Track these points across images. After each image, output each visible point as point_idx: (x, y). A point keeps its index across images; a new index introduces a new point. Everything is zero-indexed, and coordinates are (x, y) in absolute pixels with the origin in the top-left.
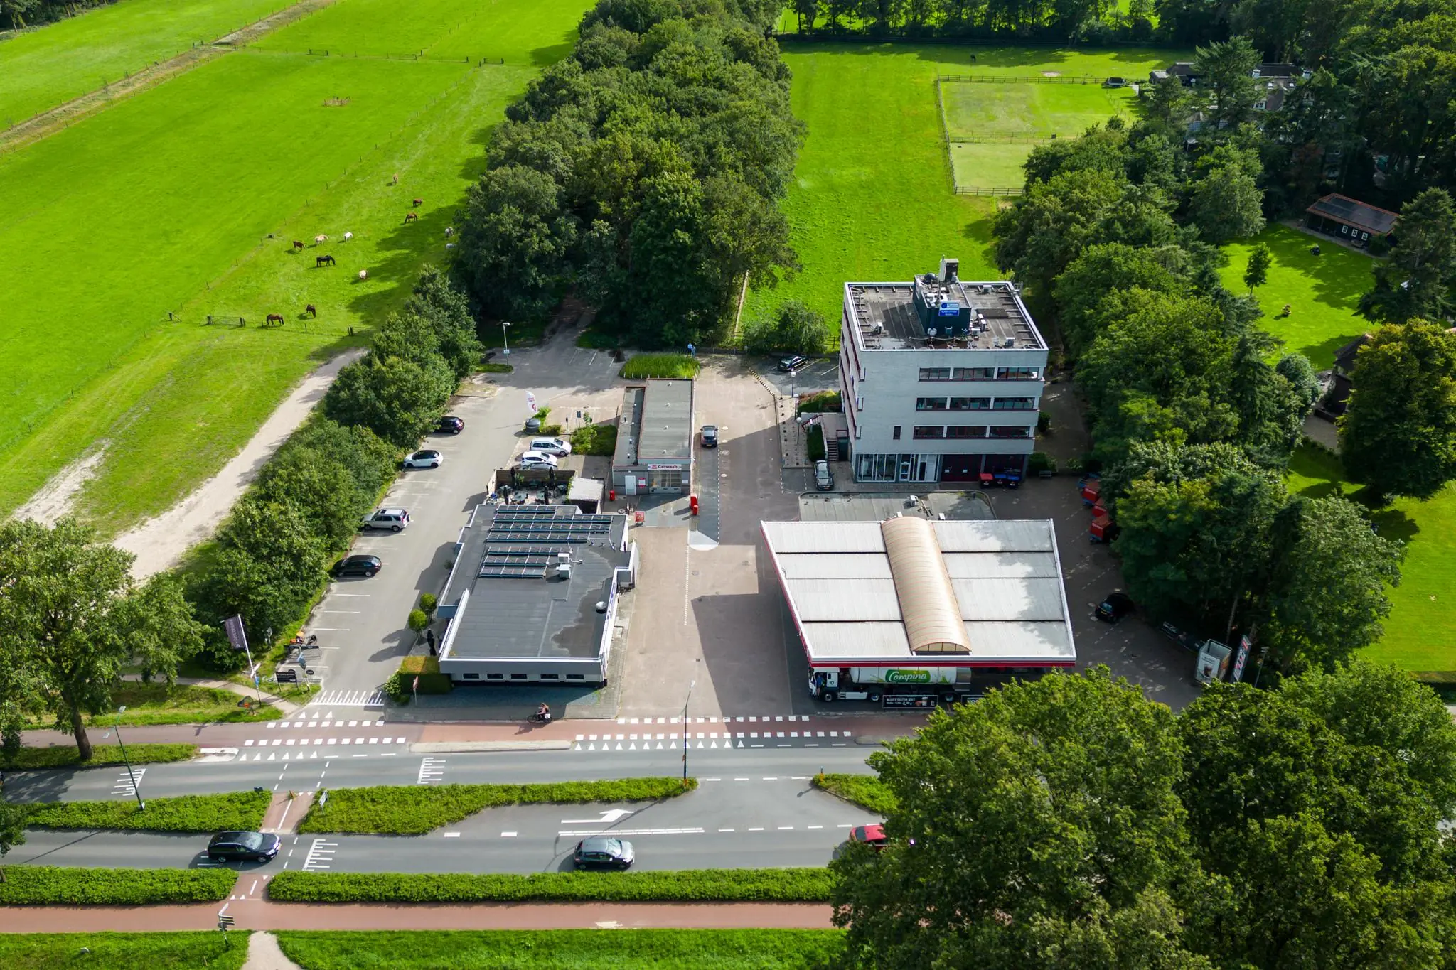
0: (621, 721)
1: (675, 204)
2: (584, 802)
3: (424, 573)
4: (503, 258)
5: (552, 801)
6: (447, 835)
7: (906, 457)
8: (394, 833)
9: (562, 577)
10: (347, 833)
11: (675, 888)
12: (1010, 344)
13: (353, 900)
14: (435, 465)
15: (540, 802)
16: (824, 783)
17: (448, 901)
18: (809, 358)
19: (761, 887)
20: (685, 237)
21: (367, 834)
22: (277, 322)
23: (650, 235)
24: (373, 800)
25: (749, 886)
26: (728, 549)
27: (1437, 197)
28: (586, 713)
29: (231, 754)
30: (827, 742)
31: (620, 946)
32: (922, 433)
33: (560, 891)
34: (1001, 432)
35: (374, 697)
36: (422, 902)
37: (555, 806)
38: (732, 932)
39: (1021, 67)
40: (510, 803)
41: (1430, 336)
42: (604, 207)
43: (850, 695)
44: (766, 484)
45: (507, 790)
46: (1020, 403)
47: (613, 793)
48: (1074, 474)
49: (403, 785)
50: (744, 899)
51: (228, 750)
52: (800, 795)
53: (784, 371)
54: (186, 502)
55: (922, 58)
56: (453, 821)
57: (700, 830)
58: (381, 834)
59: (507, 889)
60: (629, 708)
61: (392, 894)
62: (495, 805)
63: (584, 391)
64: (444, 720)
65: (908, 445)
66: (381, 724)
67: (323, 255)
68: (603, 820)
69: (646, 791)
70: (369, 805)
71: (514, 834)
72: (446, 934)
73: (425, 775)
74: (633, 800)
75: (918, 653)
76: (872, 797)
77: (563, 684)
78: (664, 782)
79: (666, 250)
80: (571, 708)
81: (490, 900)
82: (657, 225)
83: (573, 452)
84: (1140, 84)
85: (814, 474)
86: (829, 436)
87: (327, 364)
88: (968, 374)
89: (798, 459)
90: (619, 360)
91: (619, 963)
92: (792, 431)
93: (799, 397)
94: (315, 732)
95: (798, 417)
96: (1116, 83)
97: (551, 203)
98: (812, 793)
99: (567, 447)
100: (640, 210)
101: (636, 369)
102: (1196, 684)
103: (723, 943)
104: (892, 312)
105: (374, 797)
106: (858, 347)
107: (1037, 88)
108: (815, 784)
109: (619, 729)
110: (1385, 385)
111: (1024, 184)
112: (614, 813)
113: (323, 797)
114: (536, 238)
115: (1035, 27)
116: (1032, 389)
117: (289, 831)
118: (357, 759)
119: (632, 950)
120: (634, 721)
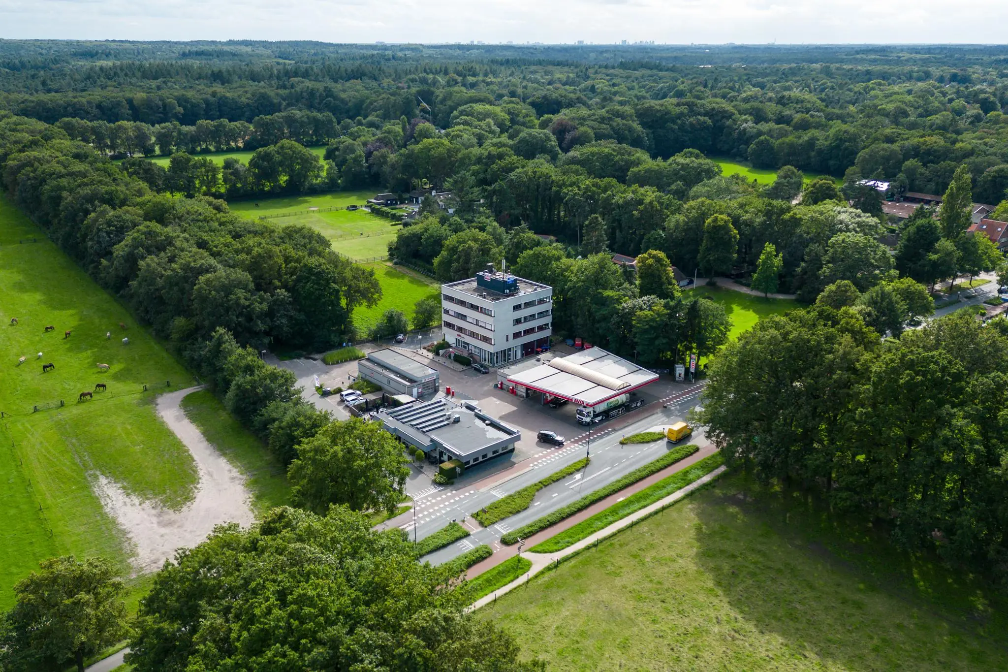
0: (536, 456)
1: (323, 271)
2: (564, 477)
5: (554, 481)
6: (536, 504)
7: (510, 350)
8: (518, 512)
9: (457, 421)
10: (502, 519)
11: (628, 482)
12: (535, 290)
15: (551, 483)
16: (625, 442)
17: (568, 517)
18: (405, 334)
19: (649, 469)
21: (509, 516)
22: (88, 397)
23: (317, 289)
25: (646, 472)
26: (484, 401)
27: (597, 218)
28: (522, 459)
29: (416, 523)
30: (608, 434)
31: (632, 502)
32: (517, 335)
33: (596, 498)
34: (541, 328)
35: (435, 487)
37: (557, 483)
39: (292, 207)
40: (542, 488)
41: (660, 255)
42: (277, 283)
43: (597, 419)
45: (536, 485)
46: (542, 314)
47: (570, 471)
48: (563, 341)
49: (500, 499)
50: (648, 476)
51: (411, 523)
52: (622, 448)
53: (400, 342)
56: (532, 500)
57: (608, 468)
58: (515, 514)
59: (581, 505)
60: (532, 452)
61: (550, 523)
62: (538, 490)
63: (321, 374)
64: (477, 480)
65: (510, 343)
66: (454, 492)
67: (47, 364)
68: (577, 479)
69: (579, 467)
70: (496, 509)
71: (556, 494)
73: (499, 495)
74: (578, 470)
75: (618, 390)
76: (643, 439)
77: (502, 454)
78: (580, 462)
79: (327, 295)
80: (513, 459)
81: (580, 510)
82: (318, 284)
83: (363, 394)
84: (366, 207)
85: (476, 369)
86: (465, 355)
87: (157, 405)
88: (528, 305)
89: (460, 367)
90: (315, 360)
91: (637, 506)
92: (441, 360)
93: (424, 348)
94: (432, 506)
95: (437, 354)
96: (354, 208)
97: (252, 286)
98: (624, 446)
99: (359, 392)
100: (299, 280)
101: (336, 358)
102: (678, 382)
103: (657, 487)
104: (475, 290)
105: (495, 506)
106: (486, 303)
107: (317, 215)
108: (622, 443)
109: (540, 458)
110: (652, 275)
111: (387, 254)
112: (578, 476)
113: (475, 516)
114: (257, 304)
115: (280, 186)
116: (548, 306)
117: (480, 529)
118: (467, 502)
119: (637, 501)
120: (541, 454)
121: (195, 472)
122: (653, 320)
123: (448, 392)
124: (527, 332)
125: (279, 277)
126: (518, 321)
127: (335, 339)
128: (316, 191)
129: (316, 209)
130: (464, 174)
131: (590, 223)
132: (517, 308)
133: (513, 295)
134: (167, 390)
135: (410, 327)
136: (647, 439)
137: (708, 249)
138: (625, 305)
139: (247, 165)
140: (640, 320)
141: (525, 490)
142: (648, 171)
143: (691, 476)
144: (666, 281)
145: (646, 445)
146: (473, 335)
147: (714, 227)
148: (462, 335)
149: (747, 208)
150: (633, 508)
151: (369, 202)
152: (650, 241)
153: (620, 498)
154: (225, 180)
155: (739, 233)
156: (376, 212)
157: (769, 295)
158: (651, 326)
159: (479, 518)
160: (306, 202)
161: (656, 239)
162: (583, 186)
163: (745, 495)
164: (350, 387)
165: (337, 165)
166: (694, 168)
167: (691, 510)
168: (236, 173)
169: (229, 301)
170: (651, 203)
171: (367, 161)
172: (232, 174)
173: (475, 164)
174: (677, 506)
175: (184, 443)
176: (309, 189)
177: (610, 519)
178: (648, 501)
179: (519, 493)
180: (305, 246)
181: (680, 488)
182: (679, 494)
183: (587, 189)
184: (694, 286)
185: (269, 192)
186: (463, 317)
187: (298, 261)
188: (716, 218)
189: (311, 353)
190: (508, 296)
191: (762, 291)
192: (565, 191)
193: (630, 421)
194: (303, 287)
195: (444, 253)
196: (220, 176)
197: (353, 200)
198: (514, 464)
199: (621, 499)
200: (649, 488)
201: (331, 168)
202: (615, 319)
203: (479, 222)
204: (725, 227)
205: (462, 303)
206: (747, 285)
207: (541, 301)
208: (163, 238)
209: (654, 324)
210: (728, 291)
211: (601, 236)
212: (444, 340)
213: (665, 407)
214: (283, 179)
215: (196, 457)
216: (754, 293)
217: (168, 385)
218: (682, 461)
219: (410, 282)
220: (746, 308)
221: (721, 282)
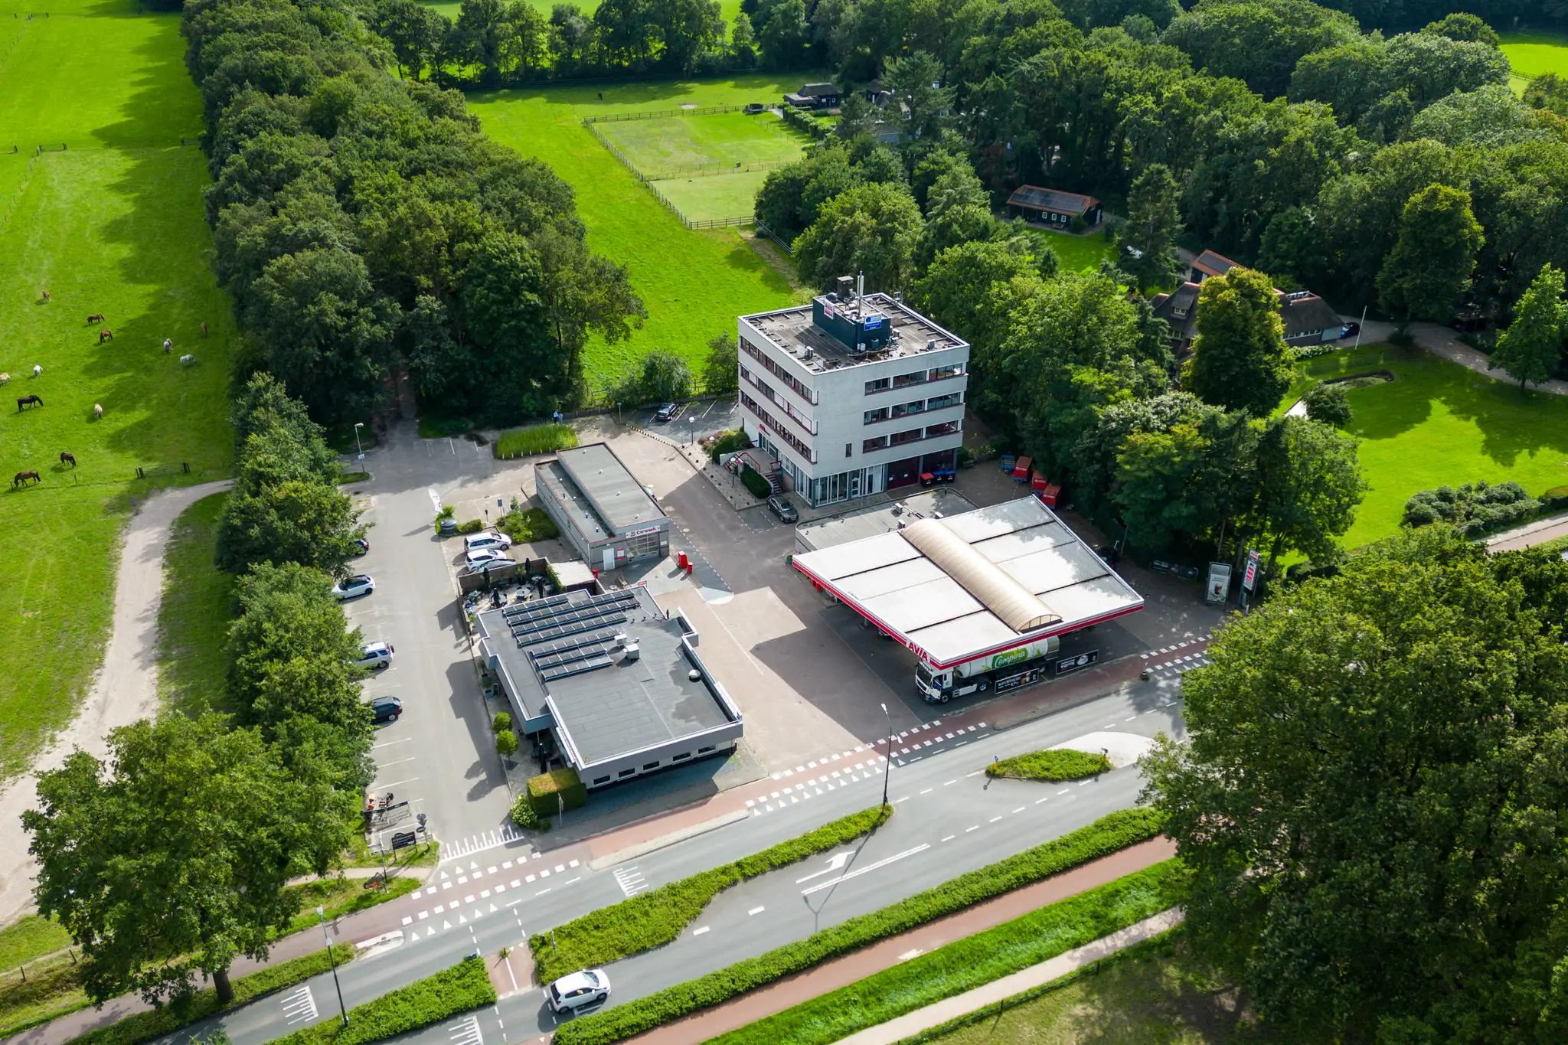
0: (776, 777)
1: (514, 265)
2: (804, 857)
3: (452, 700)
4: (328, 353)
5: (775, 867)
6: (696, 932)
7: (855, 474)
8: (644, 950)
9: (631, 659)
11: (948, 901)
12: (931, 347)
13: (654, 1025)
14: (369, 591)
15: (763, 872)
16: (998, 771)
17: (750, 991)
18: (681, 404)
19: (1019, 872)
20: (533, 298)
21: (615, 960)
22: (30, 481)
23: (494, 302)
24: (597, 928)
25: (1009, 876)
26: (746, 596)
28: (737, 781)
29: (398, 938)
30: (971, 738)
31: (935, 968)
32: (872, 445)
33: (849, 941)
34: (936, 431)
35: (506, 832)
36: (726, 1000)
37: (779, 872)
38: (1020, 920)
39: (654, 102)
40: (735, 882)
42: (424, 281)
43: (963, 691)
44: (733, 528)
45: (724, 871)
46: (940, 402)
47: (825, 840)
48: (992, 459)
49: (618, 902)
50: (1010, 889)
51: (389, 936)
52: (985, 788)
53: (663, 421)
54: (89, 702)
55: (550, 100)
56: (693, 917)
57: (925, 846)
58: (629, 956)
59: (800, 957)
60: (773, 763)
61: (692, 1004)
62: (722, 889)
63: (470, 481)
64: (602, 830)
65: (861, 461)
66: (538, 855)
67: (26, 395)
68: (833, 867)
69: (854, 829)
70: (595, 933)
71: (761, 909)
72: (770, 1020)
73: (629, 886)
74: (847, 841)
75: (1023, 632)
76: (1047, 769)
77: (696, 761)
78: (864, 815)
79: (516, 315)
80: (718, 779)
81: (789, 974)
82: (500, 290)
83: (515, 543)
84: (780, 107)
85: (773, 509)
86: (764, 471)
87: (137, 514)
88: (903, 381)
89: (744, 498)
90: (482, 442)
91: (944, 983)
92: (718, 474)
93: (701, 442)
94: (473, 886)
95: (716, 460)
96: (756, 109)
97: (365, 285)
99: (506, 539)
100: (467, 279)
101: (514, 447)
102: (1209, 604)
103: (1019, 932)
104: (804, 337)
105: (596, 924)
106: (806, 372)
107: (686, 120)
108: (991, 774)
109: (785, 782)
110: (1229, 327)
111: (753, 212)
112: (839, 859)
113: (539, 944)
114: (365, 325)
115: (649, 61)
116: (958, 385)
117: (529, 988)
118: (546, 896)
119: (947, 968)
120: (789, 773)
121: (82, 694)
122: (1165, 459)
123: (683, 564)
124: (899, 439)
125: (432, 269)
126: (880, 415)
128: (710, 72)
129: (692, 107)
130: (920, 58)
131: (1147, 182)
132: (875, 386)
133: (872, 357)
134: (178, 480)
135: (698, 388)
136: (1057, 770)
137: (1403, 263)
138: (1113, 410)
139: (592, 18)
140: (1134, 452)
141: (690, 884)
142: (1342, 64)
143: (1121, 910)
144: (1260, 345)
145: (1048, 786)
146: (783, 433)
147: (1425, 214)
148: (767, 428)
149: (1526, 169)
150: (930, 988)
151: (786, 98)
152: (1280, 230)
153: (908, 951)
154: (554, 47)
155: (1485, 233)
156: (792, 122)
157: (1529, 384)
158: (1158, 473)
159: (544, 950)
160: (686, 92)
161: (1293, 226)
162: (1167, 94)
163: (1241, 1003)
164: (501, 523)
165: (753, 24)
166: (1442, 60)
167: (1078, 1022)
168: (568, 33)
169: (303, 316)
170: (1300, 142)
171: (808, 19)
172: (562, 33)
173: (979, 34)
174: (1047, 1001)
175: (116, 618)
176: (699, 66)
177: (856, 1015)
178: (979, 973)
179: (672, 890)
181: (1077, 945)
182: (1065, 965)
184: (1356, 342)
185: (628, 68)
186: (768, 392)
187: (477, 237)
188: (1434, 194)
189: (480, 428)
190: (860, 359)
191: (1513, 373)
192: (1126, 102)
193: (1043, 706)
194: (471, 296)
195: (812, 232)
196: (543, 37)
197: (769, 94)
198: (714, 790)
199: (911, 954)
200: (997, 931)
201: (741, 29)
202: (1085, 441)
203: (934, 162)
204: (1451, 217)
205: (767, 363)
206: (1487, 351)
207: (937, 375)
208: (282, 166)
209: (1166, 471)
210: (1435, 359)
211: (1171, 212)
212: (742, 429)
213: (1145, 678)
214: (657, 46)
215: (110, 658)
216: (1499, 375)
217: (186, 469)
218: (1119, 856)
219: (765, 279)
220: (1462, 410)
221: (1426, 337)
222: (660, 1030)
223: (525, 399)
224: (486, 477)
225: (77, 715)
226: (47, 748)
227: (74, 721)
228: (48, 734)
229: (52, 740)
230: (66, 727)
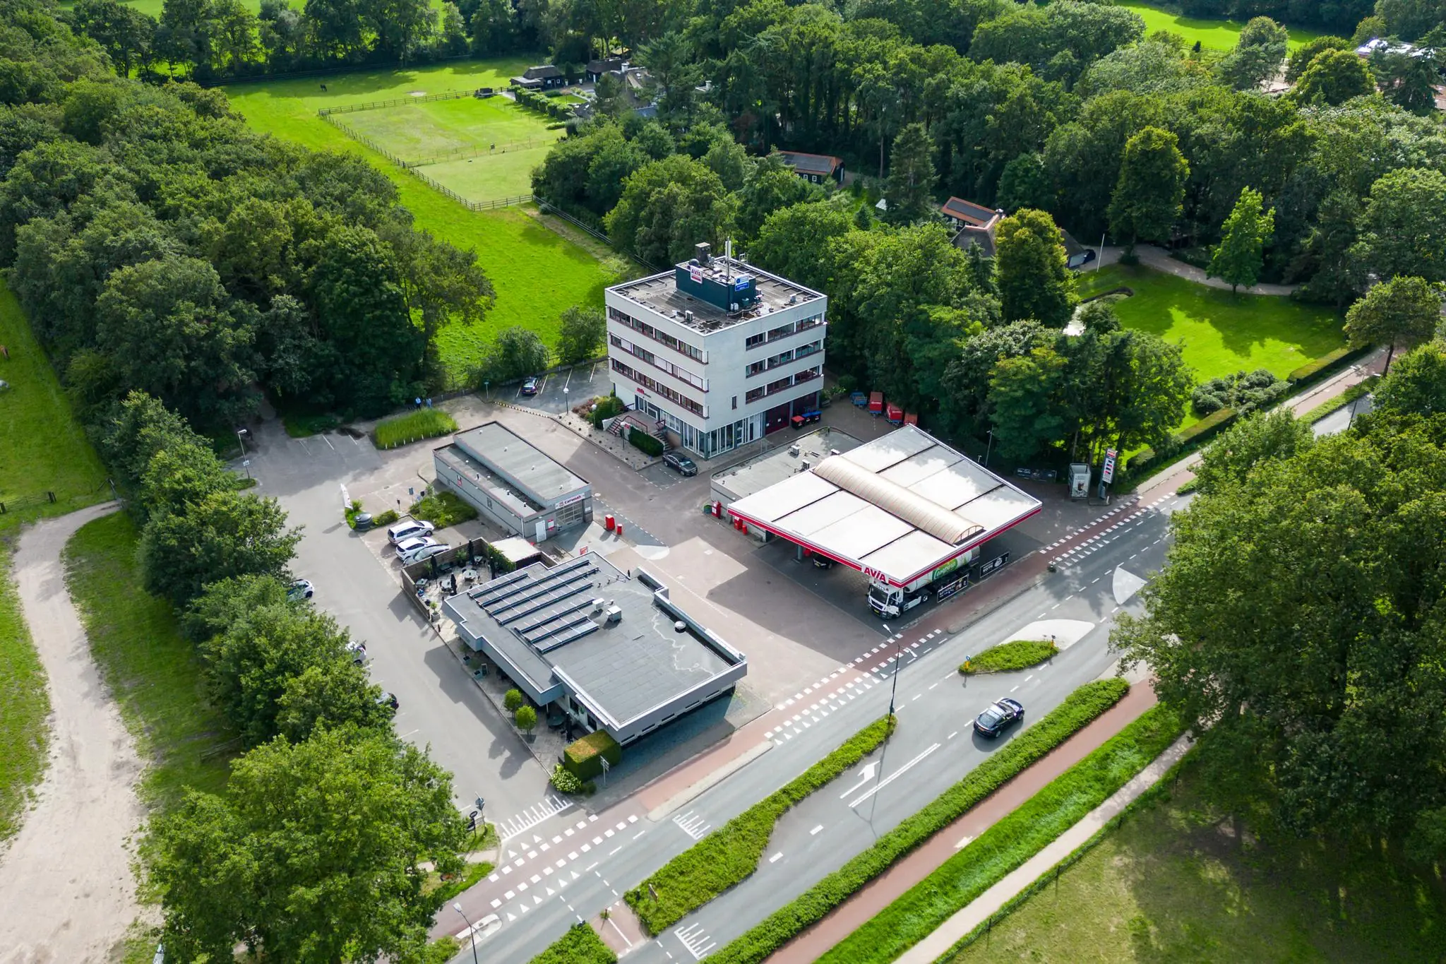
0: (781, 707)
1: (369, 257)
2: (838, 774)
3: (442, 686)
5: (816, 788)
6: (773, 860)
7: (739, 424)
8: (732, 885)
9: (614, 621)
10: (693, 910)
11: (977, 790)
12: (793, 302)
14: (311, 594)
15: (808, 794)
16: (970, 669)
17: (842, 902)
18: (540, 377)
20: (394, 287)
21: (711, 900)
23: (355, 295)
24: (682, 873)
25: (1018, 758)
26: (678, 548)
27: (917, 130)
28: (749, 716)
29: (495, 922)
30: (934, 644)
31: (989, 850)
32: (753, 396)
33: (911, 841)
34: (803, 377)
35: (554, 802)
36: (825, 915)
37: (821, 791)
38: (1041, 794)
39: (381, 92)
40: (787, 808)
41: (1040, 219)
42: (277, 281)
43: (911, 604)
44: (641, 488)
45: (775, 800)
46: (804, 351)
47: (850, 756)
48: (847, 395)
49: (692, 847)
50: (1022, 769)
51: (485, 921)
52: (964, 686)
53: (529, 395)
54: (55, 749)
56: (764, 847)
57: (936, 746)
58: (722, 893)
59: (876, 864)
60: (772, 695)
61: (798, 925)
62: (779, 816)
63: (362, 474)
65: (742, 411)
66: (593, 818)
68: (867, 778)
69: (871, 742)
70: (681, 878)
71: (820, 828)
72: (870, 924)
73: (694, 831)
74: (869, 753)
75: (958, 544)
76: (1009, 661)
77: (705, 705)
78: (874, 727)
79: (378, 305)
80: (731, 718)
81: (871, 880)
82: (358, 283)
83: (438, 528)
84: (509, 91)
85: (670, 465)
86: (652, 432)
87: (16, 551)
88: (778, 333)
89: (640, 459)
90: (357, 435)
91: (1002, 861)
92: (602, 438)
93: (575, 411)
94: (545, 859)
95: (599, 426)
96: (486, 93)
97: (219, 290)
98: (970, 680)
99: (428, 525)
100: (321, 275)
101: (394, 436)
102: (1075, 500)
103: (1043, 804)
104: (673, 301)
105: (679, 869)
106: (691, 334)
107: (420, 107)
108: (964, 672)
109: (790, 711)
110: (1026, 261)
111: (531, 191)
112: (868, 770)
113: (633, 899)
114: (228, 331)
115: (363, 51)
116: (817, 334)
117: (642, 942)
118: (619, 854)
119: (998, 847)
120: (790, 702)
122: (1033, 378)
123: (610, 525)
124: (775, 387)
125: (282, 268)
126: (756, 368)
127: (397, 390)
128: (426, 60)
129: (422, 94)
130: (671, 38)
131: (905, 142)
132: (754, 341)
133: (747, 316)
134: (47, 511)
135: (553, 360)
136: (1018, 660)
137: (1129, 196)
138: (973, 340)
139: (302, 12)
140: (1005, 377)
141: (749, 816)
142: (1014, 29)
143: (1115, 770)
144: (1052, 274)
145: (1014, 675)
146: (667, 393)
147: (1144, 153)
148: (646, 390)
149: (1203, 112)
150: (992, 867)
151: (513, 82)
152: (1016, 175)
153: (961, 839)
154: (267, 42)
155: (1190, 165)
156: (525, 103)
157: (1241, 288)
158: (1028, 392)
159: (641, 904)
161: (1027, 171)
162: (892, 62)
163: (1238, 828)
164: (414, 511)
165: (462, 12)
166: (1093, 23)
167: (1122, 872)
168: (281, 27)
169: (164, 327)
170: (1021, 98)
171: (514, 6)
172: (275, 28)
173: (697, 14)
174: (1088, 859)
175: (43, 660)
176: (414, 55)
177: (940, 905)
178: (1025, 848)
179: (736, 825)
180: (341, 199)
181: (1093, 806)
182: (1090, 826)
183: (901, 67)
184: (1097, 264)
185: (344, 60)
186: (647, 357)
187: (322, 233)
188: (1148, 138)
189: (350, 420)
190: (737, 317)
191: (1228, 280)
192: (859, 70)
193: (980, 607)
194: (330, 290)
195: (624, 204)
196: (255, 33)
197: (489, 77)
198: (731, 730)
199: (964, 842)
200: (1026, 807)
201: (451, 18)
202: (952, 370)
203: (699, 133)
204: (1164, 154)
205: (645, 329)
206: (1200, 265)
207: (804, 325)
208: (71, 176)
209: (1036, 389)
210: (1160, 277)
211: (925, 166)
212: (613, 395)
213: (1052, 570)
214: (369, 37)
215: (56, 701)
216: (1217, 283)
217: (52, 499)
218: (1095, 725)
219: (567, 253)
220: (1196, 315)
221: (1153, 259)
222: (777, 955)
223: (393, 388)
224: (376, 469)
225: (47, 766)
226: (29, 806)
227: (47, 772)
228: (23, 790)
229: (31, 795)
230: (41, 780)
